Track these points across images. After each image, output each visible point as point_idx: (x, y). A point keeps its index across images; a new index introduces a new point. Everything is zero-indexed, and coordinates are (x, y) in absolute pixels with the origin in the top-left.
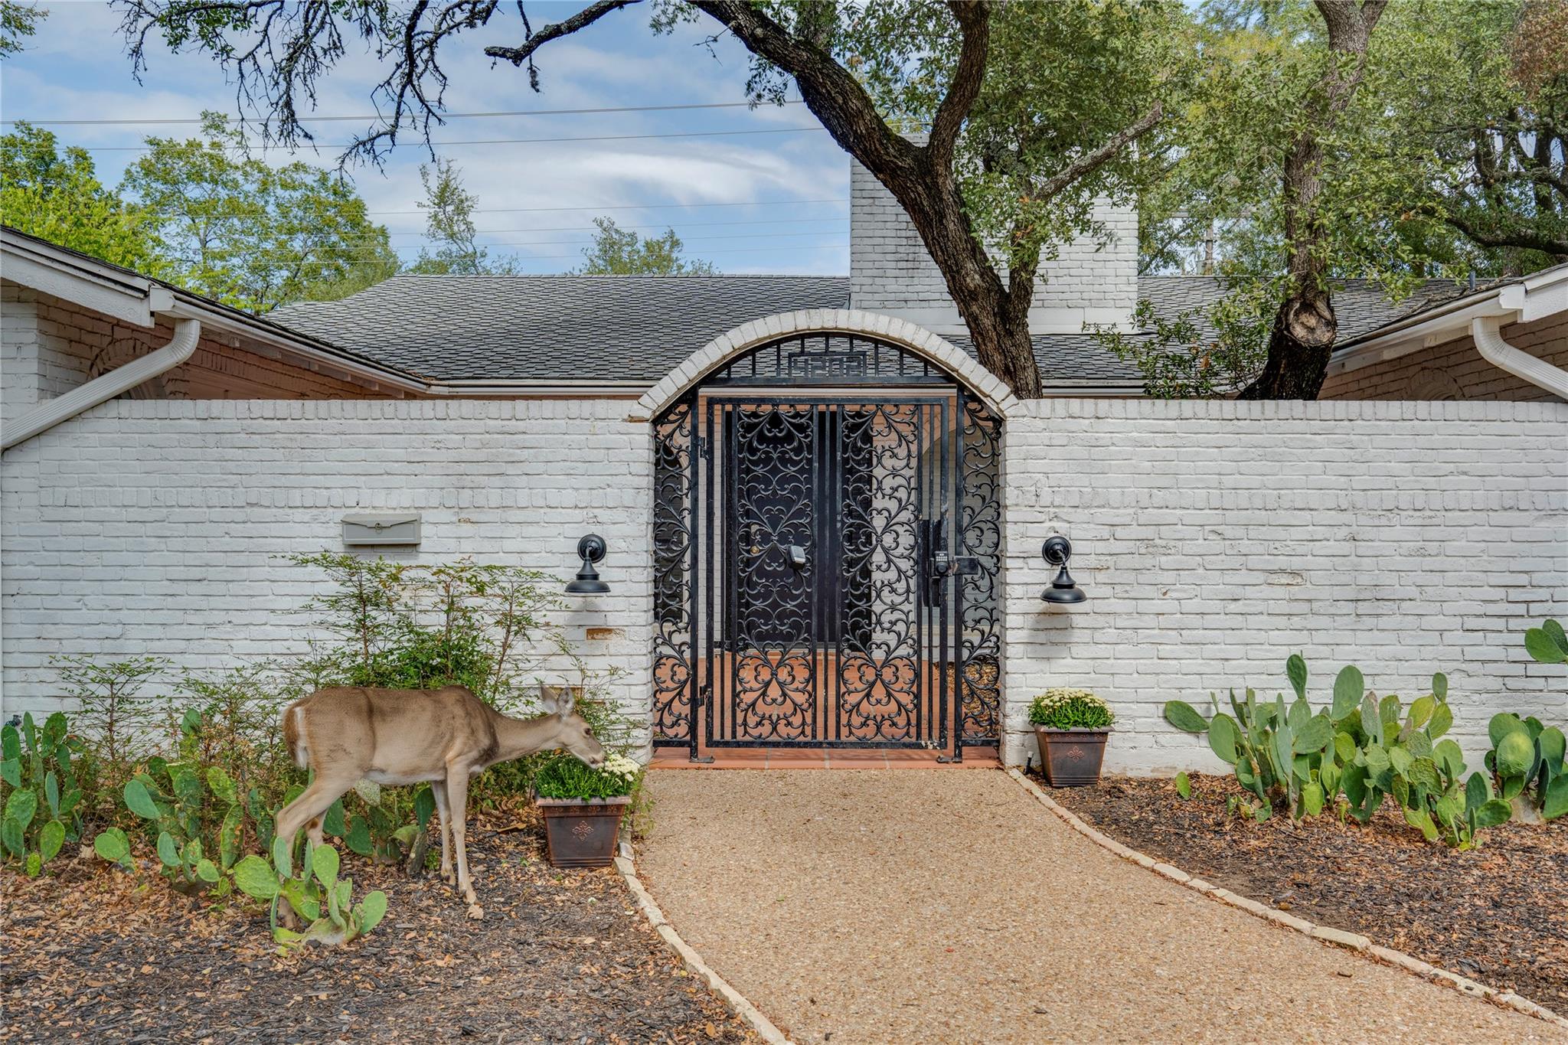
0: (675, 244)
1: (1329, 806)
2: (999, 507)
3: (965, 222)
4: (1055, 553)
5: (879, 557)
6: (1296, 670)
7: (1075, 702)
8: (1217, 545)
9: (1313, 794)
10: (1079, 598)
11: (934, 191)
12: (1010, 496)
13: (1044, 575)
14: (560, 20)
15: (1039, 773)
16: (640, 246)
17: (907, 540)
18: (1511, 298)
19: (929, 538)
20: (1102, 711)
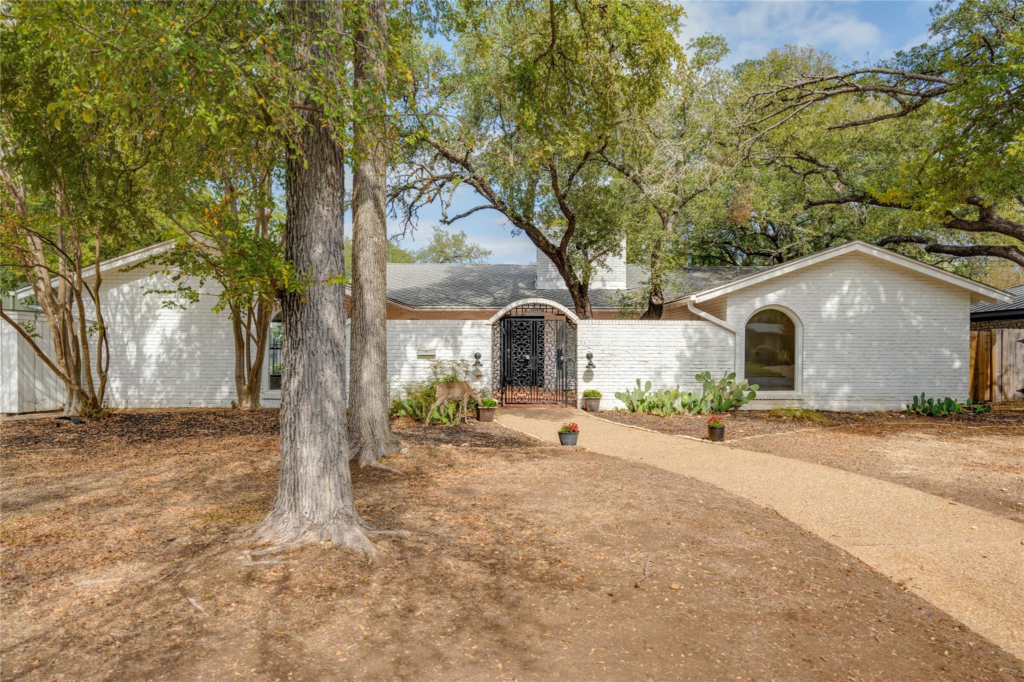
0: (464, 235)
1: (644, 411)
2: (576, 346)
3: (570, 267)
4: (589, 357)
5: (547, 358)
6: (638, 382)
7: (593, 392)
8: (628, 355)
9: (641, 408)
10: (594, 367)
11: (562, 259)
12: (579, 343)
13: (586, 362)
14: (461, 213)
15: (585, 409)
16: (450, 236)
17: (554, 353)
18: (693, 298)
19: (559, 353)
20: (599, 393)
